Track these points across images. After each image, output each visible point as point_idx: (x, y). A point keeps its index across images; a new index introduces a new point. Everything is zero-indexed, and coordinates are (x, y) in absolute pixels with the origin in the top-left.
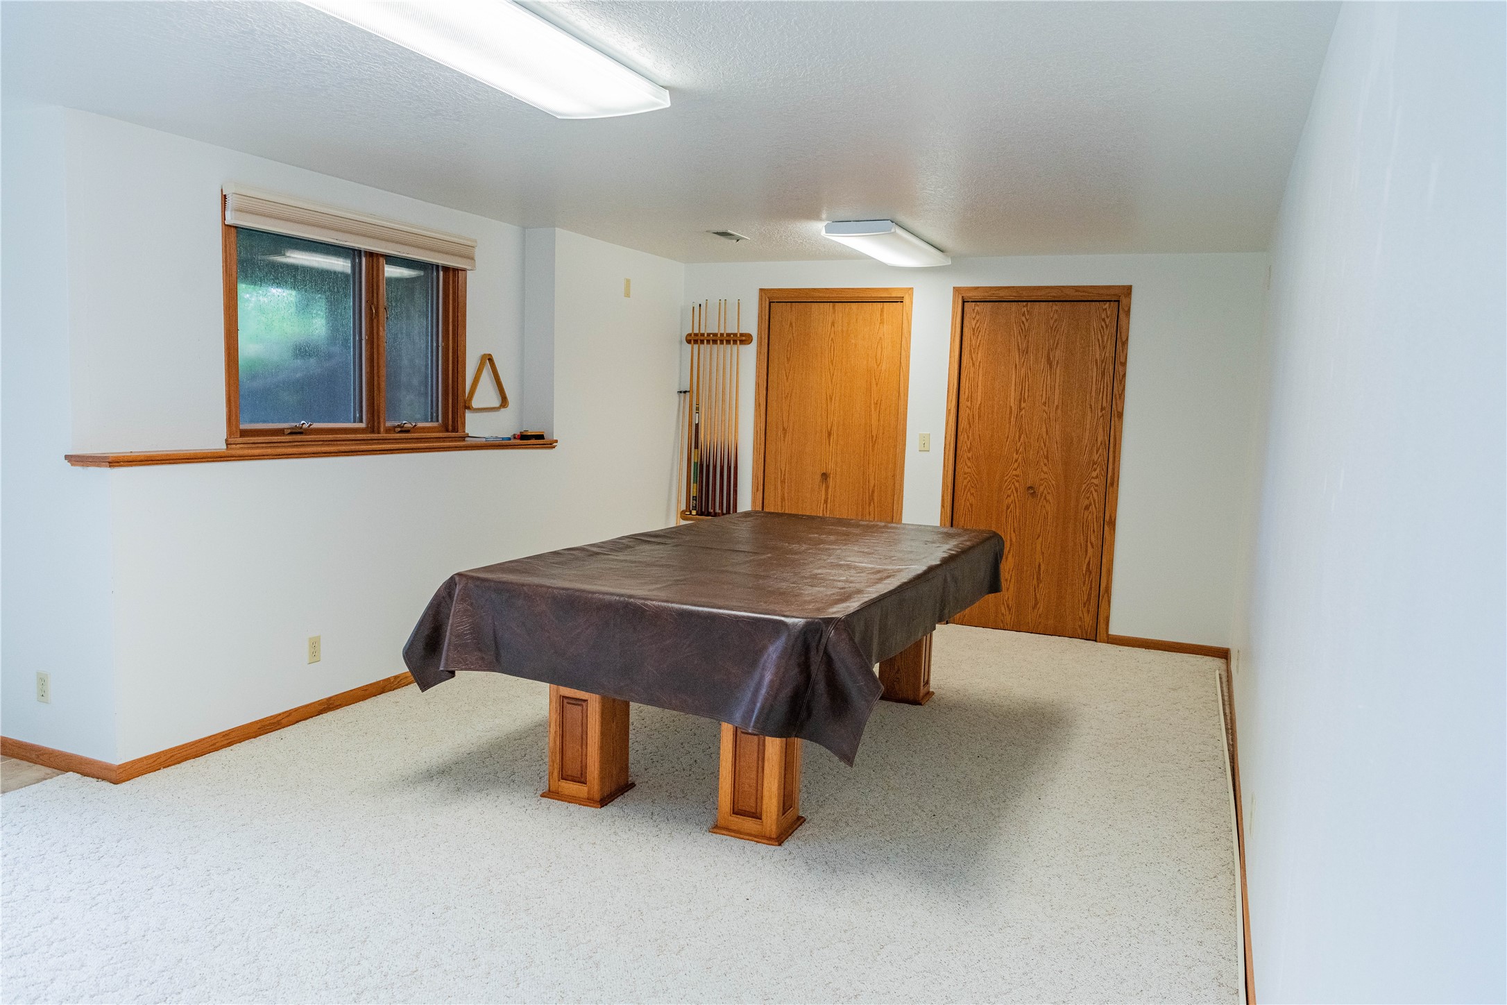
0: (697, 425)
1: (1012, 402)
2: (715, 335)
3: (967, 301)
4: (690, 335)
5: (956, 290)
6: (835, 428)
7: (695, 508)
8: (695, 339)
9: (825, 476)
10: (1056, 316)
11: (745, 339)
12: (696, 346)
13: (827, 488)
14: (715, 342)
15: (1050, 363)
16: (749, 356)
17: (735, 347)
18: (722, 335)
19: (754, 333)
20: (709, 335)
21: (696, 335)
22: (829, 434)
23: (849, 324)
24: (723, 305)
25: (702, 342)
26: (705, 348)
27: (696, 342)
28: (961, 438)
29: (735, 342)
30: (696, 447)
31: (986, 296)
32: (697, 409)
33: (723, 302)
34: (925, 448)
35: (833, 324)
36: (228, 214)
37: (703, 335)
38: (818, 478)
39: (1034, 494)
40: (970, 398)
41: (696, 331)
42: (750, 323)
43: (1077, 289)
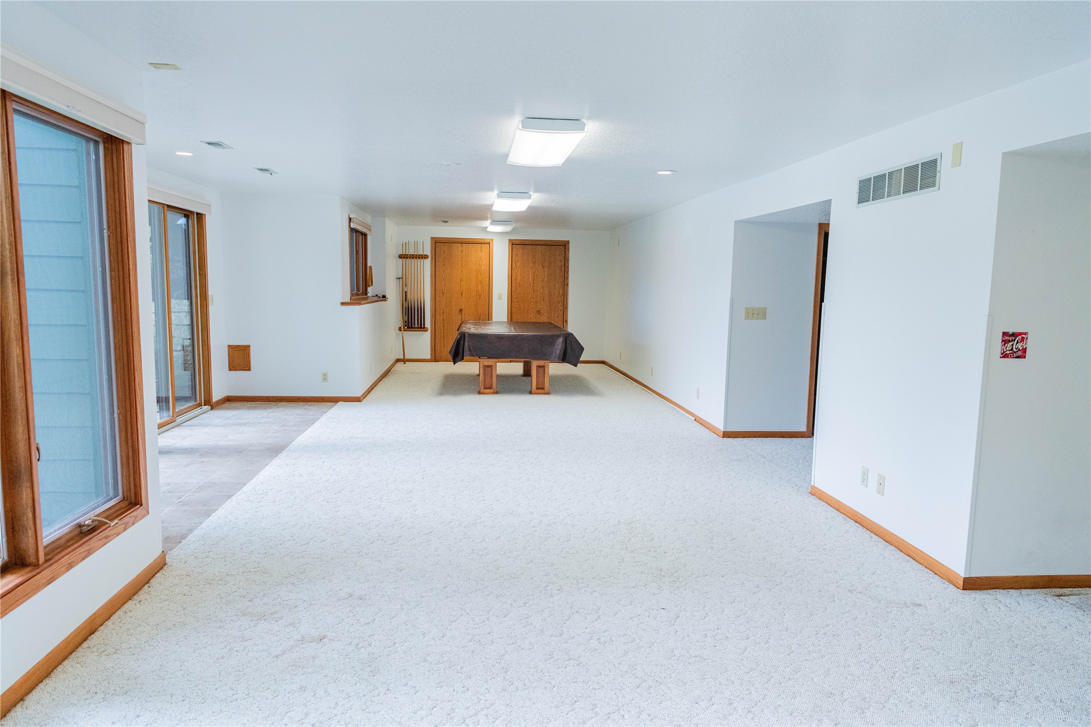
0: (406, 292)
1: (531, 280)
2: (412, 255)
3: (514, 244)
4: (401, 255)
5: (510, 240)
6: (464, 291)
7: (406, 326)
8: (401, 257)
9: (461, 310)
10: (544, 251)
11: (426, 257)
12: (404, 260)
13: (462, 314)
14: (413, 258)
15: (543, 266)
16: (427, 263)
17: (422, 260)
18: (416, 255)
19: (429, 254)
20: (410, 255)
21: (404, 255)
22: (462, 294)
23: (468, 252)
24: (416, 244)
25: (407, 258)
26: (408, 260)
27: (404, 258)
28: (513, 294)
29: (422, 258)
30: (406, 301)
31: (518, 242)
32: (406, 285)
33: (416, 242)
34: (500, 298)
35: (462, 251)
36: (352, 224)
37: (407, 255)
38: (458, 311)
39: (539, 313)
40: (516, 279)
41: (404, 253)
42: (428, 252)
43: (551, 241)
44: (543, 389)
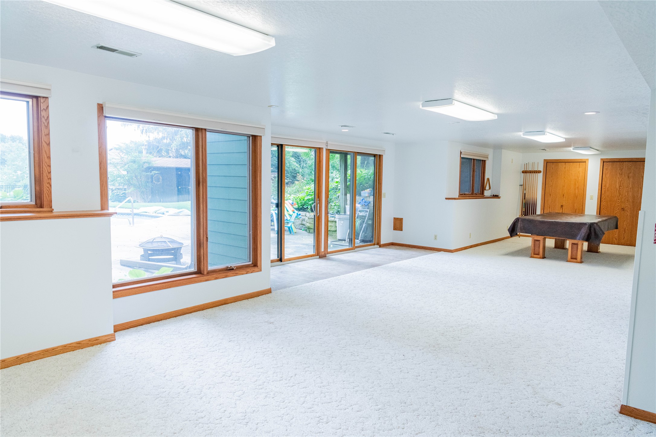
0: (525, 193)
1: (618, 187)
2: (531, 171)
3: (604, 162)
4: (523, 171)
5: (601, 159)
6: (565, 194)
7: (524, 214)
8: (523, 172)
9: (562, 206)
10: (630, 165)
11: (540, 172)
12: (525, 174)
13: (562, 209)
14: (531, 173)
15: (628, 177)
16: (540, 176)
17: (537, 174)
18: (533, 171)
19: (542, 170)
20: (529, 171)
21: (525, 171)
22: (563, 195)
23: (570, 168)
24: (533, 164)
25: (527, 173)
26: (528, 174)
27: (525, 173)
28: (602, 196)
29: (537, 173)
30: (525, 199)
31: (608, 160)
32: (525, 189)
33: (533, 163)
34: (592, 199)
35: (565, 168)
36: (462, 155)
37: (527, 171)
38: (560, 206)
39: (624, 210)
40: (605, 186)
41: (525, 170)
42: (541, 168)
43: (637, 159)
44: (576, 259)
